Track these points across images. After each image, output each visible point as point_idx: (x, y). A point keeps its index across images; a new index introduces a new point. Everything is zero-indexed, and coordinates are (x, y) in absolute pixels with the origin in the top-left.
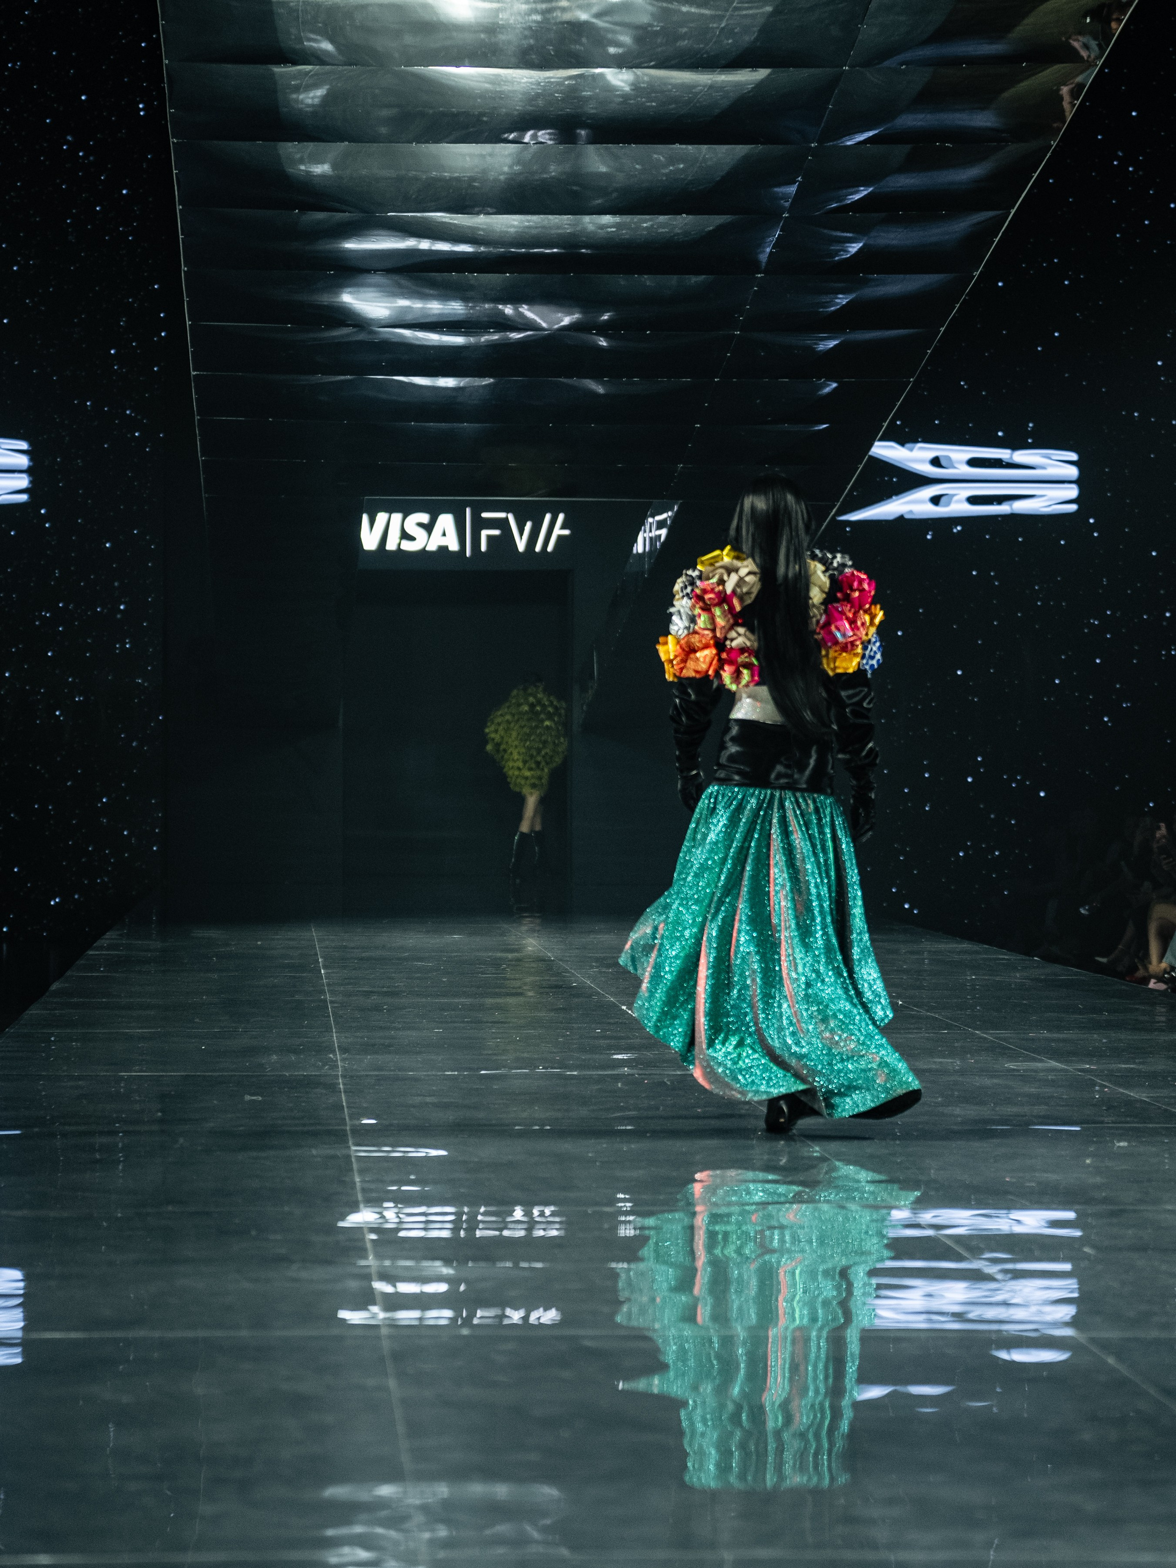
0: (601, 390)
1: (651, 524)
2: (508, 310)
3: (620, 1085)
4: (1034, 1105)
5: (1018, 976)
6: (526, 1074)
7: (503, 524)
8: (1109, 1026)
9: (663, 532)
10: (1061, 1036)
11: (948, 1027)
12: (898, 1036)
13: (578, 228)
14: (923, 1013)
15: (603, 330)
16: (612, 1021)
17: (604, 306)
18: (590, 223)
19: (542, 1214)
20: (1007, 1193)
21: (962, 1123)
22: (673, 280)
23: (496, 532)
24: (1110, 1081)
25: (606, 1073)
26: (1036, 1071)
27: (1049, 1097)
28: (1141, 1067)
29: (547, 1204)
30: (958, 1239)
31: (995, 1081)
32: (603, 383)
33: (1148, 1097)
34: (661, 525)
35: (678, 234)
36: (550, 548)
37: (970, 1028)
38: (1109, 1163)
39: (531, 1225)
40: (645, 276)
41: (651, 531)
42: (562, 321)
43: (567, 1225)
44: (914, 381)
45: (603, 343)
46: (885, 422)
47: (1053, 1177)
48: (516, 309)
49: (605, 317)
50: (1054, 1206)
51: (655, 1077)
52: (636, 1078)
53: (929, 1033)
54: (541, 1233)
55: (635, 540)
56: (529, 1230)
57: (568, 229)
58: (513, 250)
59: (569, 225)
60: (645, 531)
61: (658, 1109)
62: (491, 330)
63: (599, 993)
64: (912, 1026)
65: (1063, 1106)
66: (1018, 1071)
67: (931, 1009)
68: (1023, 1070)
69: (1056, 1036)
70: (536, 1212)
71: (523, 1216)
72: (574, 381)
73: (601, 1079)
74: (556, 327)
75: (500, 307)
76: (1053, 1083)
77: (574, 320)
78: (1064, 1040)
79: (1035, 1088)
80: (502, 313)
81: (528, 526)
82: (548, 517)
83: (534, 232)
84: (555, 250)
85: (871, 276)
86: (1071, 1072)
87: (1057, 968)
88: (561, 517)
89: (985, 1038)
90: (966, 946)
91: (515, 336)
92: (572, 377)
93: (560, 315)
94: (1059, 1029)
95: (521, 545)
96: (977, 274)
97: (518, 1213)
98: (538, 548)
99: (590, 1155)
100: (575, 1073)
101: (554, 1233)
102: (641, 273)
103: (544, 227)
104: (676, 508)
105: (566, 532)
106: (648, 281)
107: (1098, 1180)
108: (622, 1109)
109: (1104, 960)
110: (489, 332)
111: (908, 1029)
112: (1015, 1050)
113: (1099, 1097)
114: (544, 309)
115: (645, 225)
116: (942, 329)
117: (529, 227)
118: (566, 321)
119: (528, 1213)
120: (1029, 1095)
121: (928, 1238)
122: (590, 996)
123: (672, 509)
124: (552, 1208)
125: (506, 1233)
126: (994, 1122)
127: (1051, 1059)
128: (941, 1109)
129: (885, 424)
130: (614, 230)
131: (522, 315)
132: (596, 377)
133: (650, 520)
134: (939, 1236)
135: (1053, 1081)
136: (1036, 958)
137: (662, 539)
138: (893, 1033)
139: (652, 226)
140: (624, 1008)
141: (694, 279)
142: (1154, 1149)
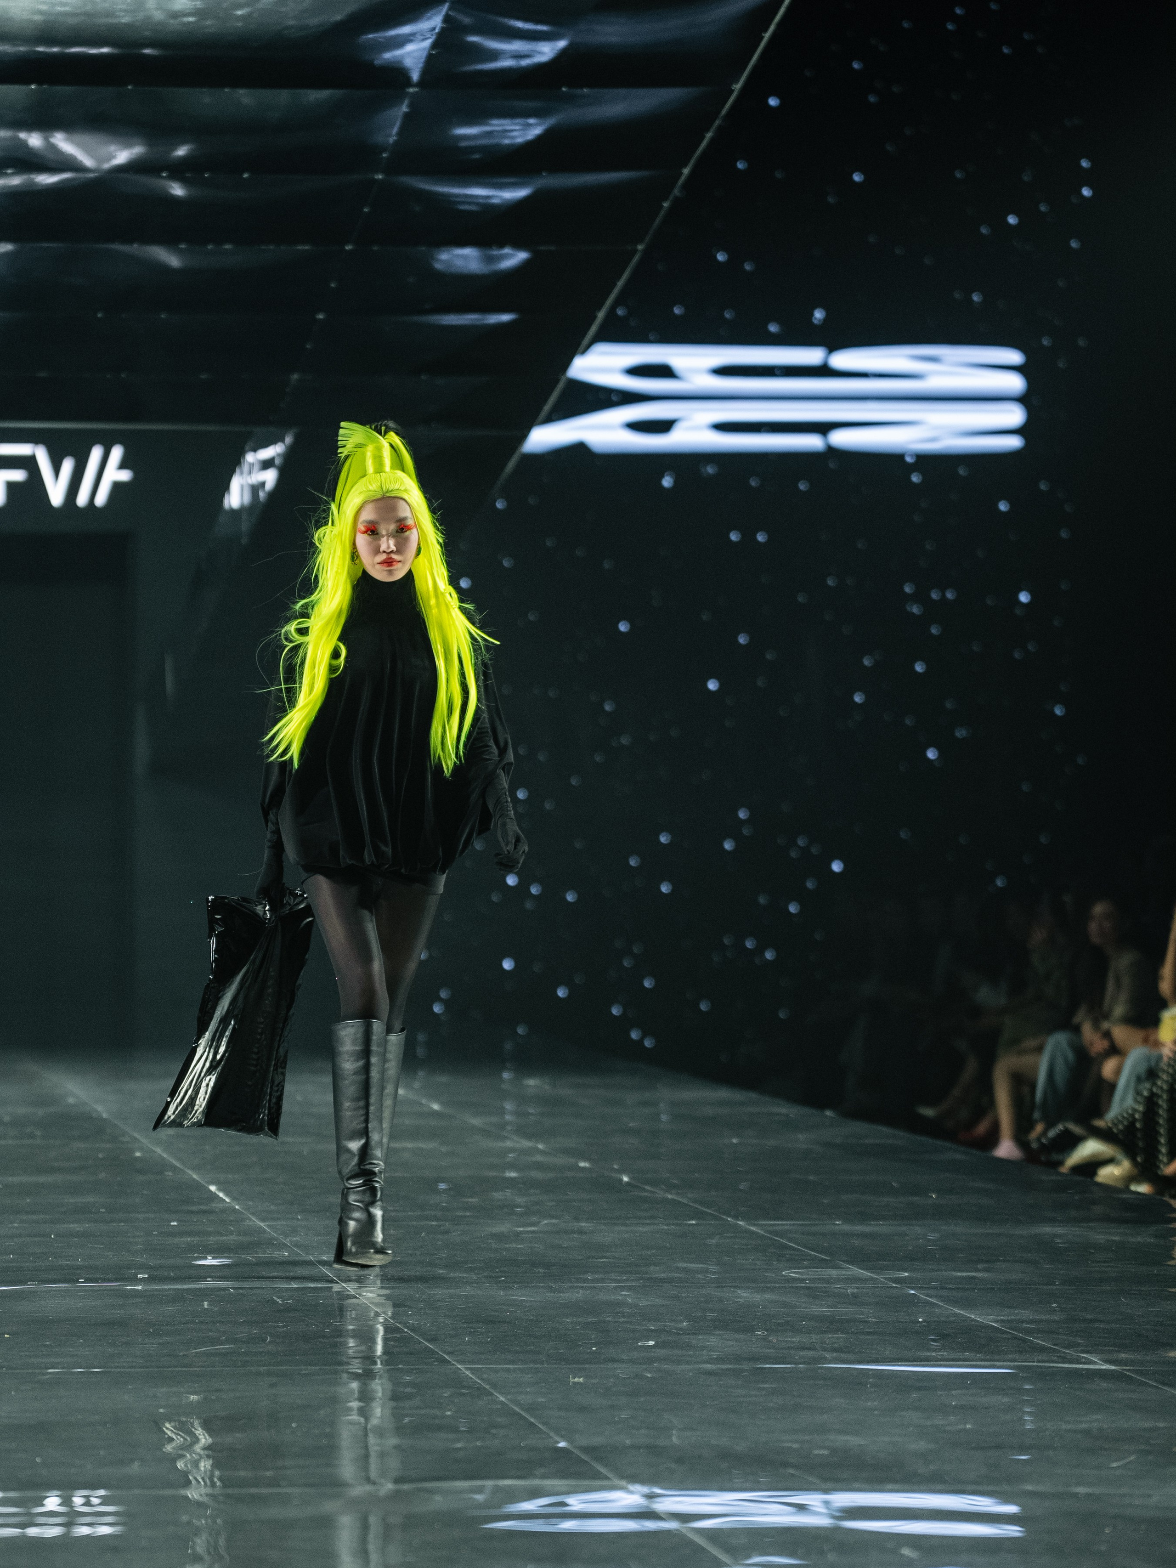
0: (174, 261)
1: (250, 464)
2: (35, 140)
3: (206, 1304)
4: (826, 1332)
5: (802, 1140)
6: (67, 1290)
7: (29, 464)
8: (939, 1213)
9: (270, 477)
10: (866, 1229)
11: (699, 1215)
12: (622, 1228)
13: (141, 16)
14: (660, 1194)
15: (178, 170)
16: (194, 1208)
17: (178, 135)
18: (157, 9)
19: (88, 1503)
20: (786, 1465)
21: (720, 1360)
22: (283, 97)
23: (18, 475)
24: (940, 1298)
25: (185, 1287)
26: (828, 1281)
27: (848, 1321)
28: (986, 1275)
29: (94, 1487)
30: (713, 1535)
31: (768, 1296)
32: (180, 252)
33: (996, 1322)
34: (266, 464)
35: (288, 28)
36: (101, 499)
37: (730, 1216)
38: (939, 1421)
39: (71, 1518)
40: (241, 91)
41: (250, 473)
42: (114, 157)
43: (125, 1518)
44: (645, 251)
45: (178, 190)
46: (600, 309)
47: (854, 1441)
48: (46, 139)
49: (181, 152)
50: (857, 1485)
51: (258, 1291)
52: (232, 1294)
53: (667, 1225)
54: (85, 1531)
55: (226, 488)
56: (69, 1525)
57: (123, 16)
58: (41, 49)
59: (125, 11)
60: (242, 473)
61: (264, 1340)
62: (9, 171)
63: (174, 1168)
64: (646, 1214)
65: (868, 1333)
66: (803, 1280)
67: (671, 1187)
68: (809, 1279)
69: (859, 1228)
70: (78, 1501)
71: (59, 1505)
72: (135, 249)
73: (178, 1297)
74: (106, 166)
75: (22, 135)
76: (854, 1300)
77: (133, 157)
78: (871, 1236)
79: (829, 1307)
80: (24, 144)
81: (68, 466)
82: (96, 453)
83: (71, 21)
84: (105, 50)
85: (579, 91)
86: (882, 1283)
87: (859, 1128)
88: (117, 453)
89: (753, 1233)
90: (723, 1093)
91: (46, 179)
92: (130, 241)
93: (112, 148)
94: (864, 1217)
95: (56, 494)
96: (737, 87)
97: (52, 1503)
98: (82, 499)
99: (161, 1410)
100: (140, 1288)
101: (105, 1530)
102: (236, 84)
103: (87, 14)
104: (288, 440)
105: (125, 476)
106: (245, 97)
107: (922, 1445)
108: (213, 1342)
109: (928, 1112)
110: (6, 175)
111: (640, 1218)
112: (798, 1250)
113: (924, 1321)
114: (88, 139)
115: (239, 13)
116: (686, 171)
117: (66, 14)
118: (122, 157)
119: (67, 1501)
120: (821, 1319)
121: (668, 1532)
122: (161, 1172)
123: (283, 441)
124: (102, 1492)
125: (32, 1531)
126: (767, 1359)
127: (852, 1263)
128: (686, 1338)
129: (601, 315)
130: (191, 19)
131: (54, 148)
132: (169, 241)
133: (250, 457)
134: (684, 1531)
135: (855, 1296)
136: (828, 1113)
137: (270, 485)
138: (615, 1224)
139: (250, 15)
140: (213, 1188)
141: (316, 96)
142: (1006, 1400)
